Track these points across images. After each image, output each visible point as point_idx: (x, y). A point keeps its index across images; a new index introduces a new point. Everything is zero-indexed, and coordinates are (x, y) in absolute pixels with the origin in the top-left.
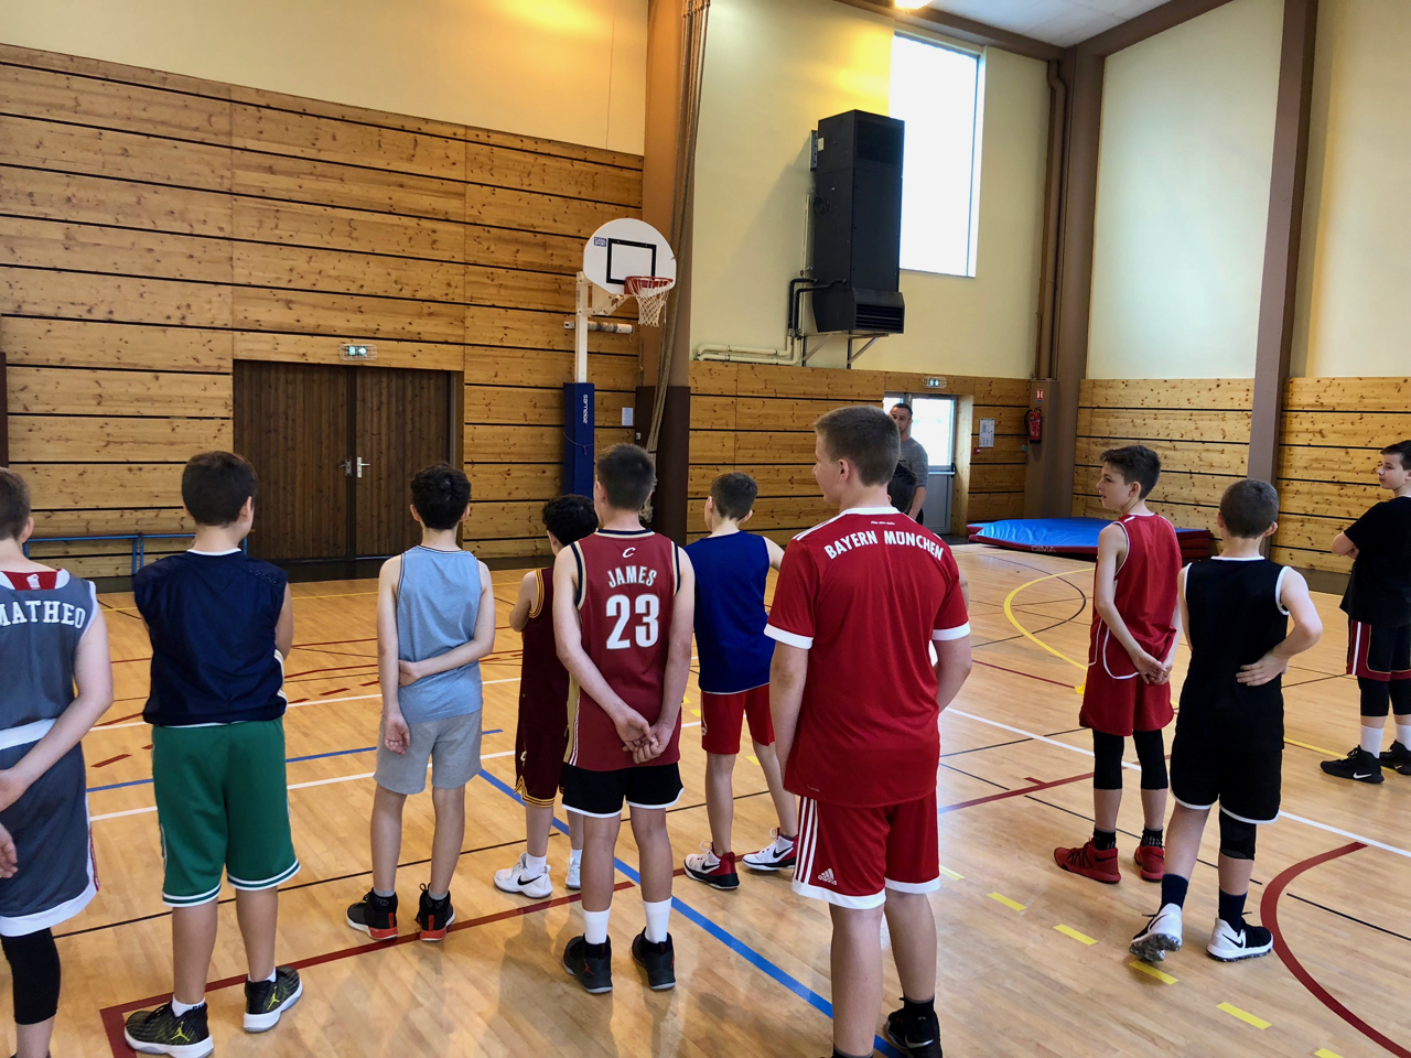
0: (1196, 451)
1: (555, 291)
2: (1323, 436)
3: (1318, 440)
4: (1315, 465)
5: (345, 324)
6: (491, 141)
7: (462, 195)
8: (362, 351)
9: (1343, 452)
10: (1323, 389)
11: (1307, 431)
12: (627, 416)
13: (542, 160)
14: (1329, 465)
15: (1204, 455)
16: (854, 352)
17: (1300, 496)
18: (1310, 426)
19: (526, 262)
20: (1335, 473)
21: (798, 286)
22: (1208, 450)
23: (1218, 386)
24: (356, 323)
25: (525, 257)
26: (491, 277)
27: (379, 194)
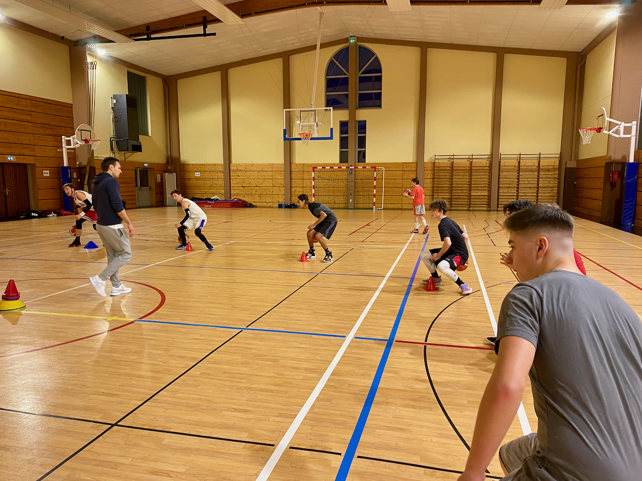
0: (212, 181)
1: (55, 141)
2: (239, 177)
3: (237, 178)
4: (236, 183)
5: (6, 151)
6: (36, 100)
7: (30, 115)
8: (12, 159)
11: (235, 175)
12: (75, 175)
13: (49, 105)
14: (241, 183)
15: (214, 182)
16: (126, 157)
17: (236, 190)
19: (47, 134)
20: (242, 185)
21: (112, 139)
22: (214, 180)
23: (215, 165)
24: (9, 151)
25: (46, 132)
26: (39, 137)
27: (12, 115)
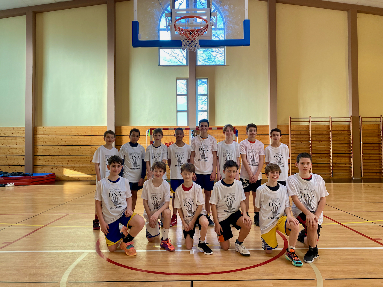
0: (7, 149)
2: (46, 143)
3: (44, 144)
4: (44, 151)
9: (51, 147)
10: (45, 130)
11: (41, 142)
14: (48, 151)
15: (10, 150)
17: (41, 160)
18: (42, 140)
20: (50, 153)
22: (11, 149)
23: (14, 129)
